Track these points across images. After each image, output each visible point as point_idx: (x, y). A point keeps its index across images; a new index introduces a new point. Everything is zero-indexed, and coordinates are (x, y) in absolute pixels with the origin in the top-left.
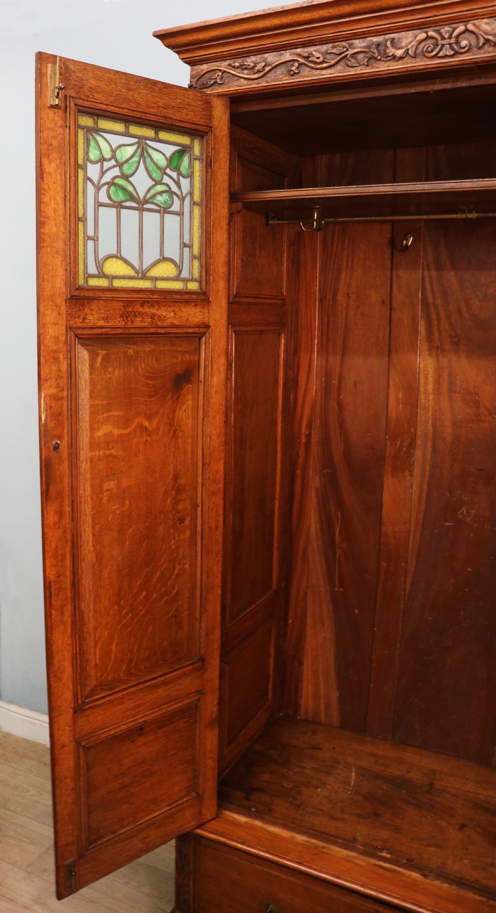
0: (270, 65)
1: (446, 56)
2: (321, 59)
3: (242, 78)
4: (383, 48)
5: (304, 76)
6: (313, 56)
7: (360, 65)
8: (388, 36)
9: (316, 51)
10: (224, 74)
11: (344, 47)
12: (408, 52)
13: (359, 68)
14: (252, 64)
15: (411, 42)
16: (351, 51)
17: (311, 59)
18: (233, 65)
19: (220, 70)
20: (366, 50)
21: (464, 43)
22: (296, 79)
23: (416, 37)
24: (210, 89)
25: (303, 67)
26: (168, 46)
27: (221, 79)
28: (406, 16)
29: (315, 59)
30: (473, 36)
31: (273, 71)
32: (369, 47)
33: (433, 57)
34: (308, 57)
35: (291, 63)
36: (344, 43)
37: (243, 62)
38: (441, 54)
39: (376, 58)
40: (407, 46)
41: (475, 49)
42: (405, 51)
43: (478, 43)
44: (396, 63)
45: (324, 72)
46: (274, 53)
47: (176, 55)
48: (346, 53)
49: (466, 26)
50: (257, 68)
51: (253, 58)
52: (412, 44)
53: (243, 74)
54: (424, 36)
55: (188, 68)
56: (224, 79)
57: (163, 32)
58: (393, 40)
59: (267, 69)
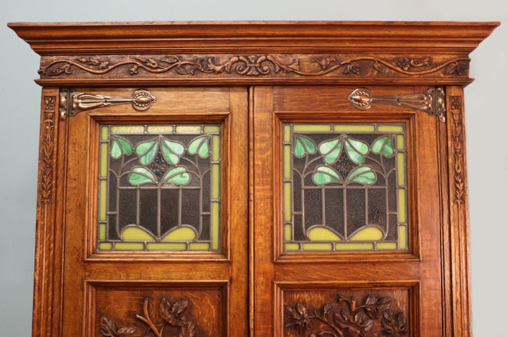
0: (113, 65)
1: (253, 75)
2: (156, 66)
3: (88, 71)
4: (206, 63)
5: (142, 77)
6: (150, 62)
7: (188, 74)
8: (209, 55)
9: (151, 58)
10: (72, 66)
11: (175, 59)
12: (224, 69)
13: (187, 76)
14: (97, 62)
15: (227, 62)
16: (180, 63)
17: (148, 64)
18: (81, 60)
19: (69, 63)
20: (192, 63)
21: (265, 68)
22: (135, 78)
23: (231, 58)
24: (58, 77)
25: (141, 70)
26: (21, 37)
27: (69, 70)
28: (224, 43)
29: (151, 65)
30: (271, 64)
31: (115, 69)
32: (195, 61)
33: (243, 75)
34: (146, 62)
35: (131, 65)
36: (175, 56)
37: (89, 59)
38: (249, 73)
39: (200, 70)
40: (224, 64)
41: (273, 73)
42: (222, 68)
43: (275, 69)
44: (216, 76)
45: (158, 75)
46: (117, 56)
47: (28, 45)
48: (177, 63)
49: (266, 56)
50: (101, 65)
51: (99, 57)
52: (227, 63)
53: (89, 68)
54: (235, 59)
55: (38, 57)
56: (71, 70)
57: (18, 25)
58: (213, 58)
59: (110, 67)
